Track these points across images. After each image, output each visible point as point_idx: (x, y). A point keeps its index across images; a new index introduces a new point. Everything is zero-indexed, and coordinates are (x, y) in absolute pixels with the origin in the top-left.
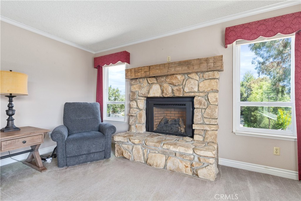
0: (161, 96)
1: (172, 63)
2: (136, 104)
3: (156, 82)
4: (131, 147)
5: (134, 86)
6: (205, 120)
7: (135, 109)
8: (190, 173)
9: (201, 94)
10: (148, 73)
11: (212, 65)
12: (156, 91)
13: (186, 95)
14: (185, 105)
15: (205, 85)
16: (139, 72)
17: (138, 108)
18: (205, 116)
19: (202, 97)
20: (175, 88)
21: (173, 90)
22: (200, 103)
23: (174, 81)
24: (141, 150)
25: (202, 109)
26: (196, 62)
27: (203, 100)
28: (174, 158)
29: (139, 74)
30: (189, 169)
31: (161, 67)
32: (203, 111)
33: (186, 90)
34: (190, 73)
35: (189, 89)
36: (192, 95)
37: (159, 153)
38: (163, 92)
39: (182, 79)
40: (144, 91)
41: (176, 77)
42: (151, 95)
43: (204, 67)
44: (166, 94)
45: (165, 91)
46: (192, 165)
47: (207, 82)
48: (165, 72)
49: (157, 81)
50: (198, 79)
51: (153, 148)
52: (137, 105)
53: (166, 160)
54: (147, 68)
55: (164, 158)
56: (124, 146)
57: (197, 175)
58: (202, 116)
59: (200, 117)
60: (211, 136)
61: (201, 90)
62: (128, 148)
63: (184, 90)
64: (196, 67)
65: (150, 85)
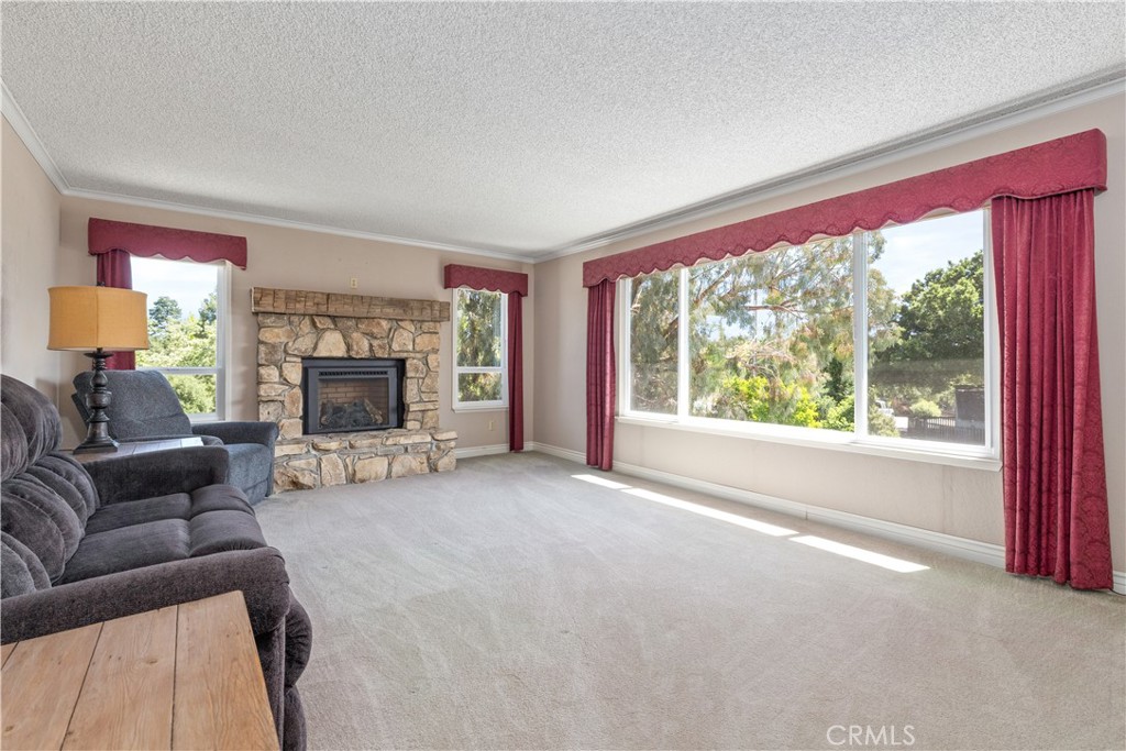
0: (346, 356)
1: (377, 298)
2: (277, 373)
3: (332, 326)
4: (314, 462)
5: (276, 330)
6: (423, 396)
7: (276, 386)
8: (428, 470)
9: (418, 356)
10: (323, 309)
11: (438, 313)
12: (332, 345)
13: (393, 356)
14: (386, 373)
15: (423, 342)
16: (299, 302)
17: (285, 382)
18: (423, 389)
19: (419, 360)
20: (375, 343)
21: (371, 346)
22: (417, 370)
23: (375, 330)
24: (339, 461)
25: (418, 379)
26: (415, 304)
27: (421, 366)
28: (403, 457)
29: (298, 306)
30: (425, 464)
31: (356, 302)
32: (421, 381)
33: (395, 347)
34: (401, 320)
35: (400, 346)
36: (404, 355)
37: (376, 455)
38: (349, 348)
39: (389, 326)
40: (304, 344)
41: (379, 324)
42: (322, 352)
43: (427, 314)
44: (357, 353)
45: (355, 347)
46: (429, 458)
47: (426, 337)
48: (362, 311)
49: (336, 325)
50: (413, 330)
51: (366, 450)
52: (281, 375)
53: (389, 464)
54: (320, 296)
55: (385, 462)
56: (295, 463)
57: (436, 470)
58: (419, 390)
59: (415, 391)
60: (432, 419)
61: (417, 349)
62: (309, 464)
63: (390, 347)
64: (416, 313)
65: (319, 332)
